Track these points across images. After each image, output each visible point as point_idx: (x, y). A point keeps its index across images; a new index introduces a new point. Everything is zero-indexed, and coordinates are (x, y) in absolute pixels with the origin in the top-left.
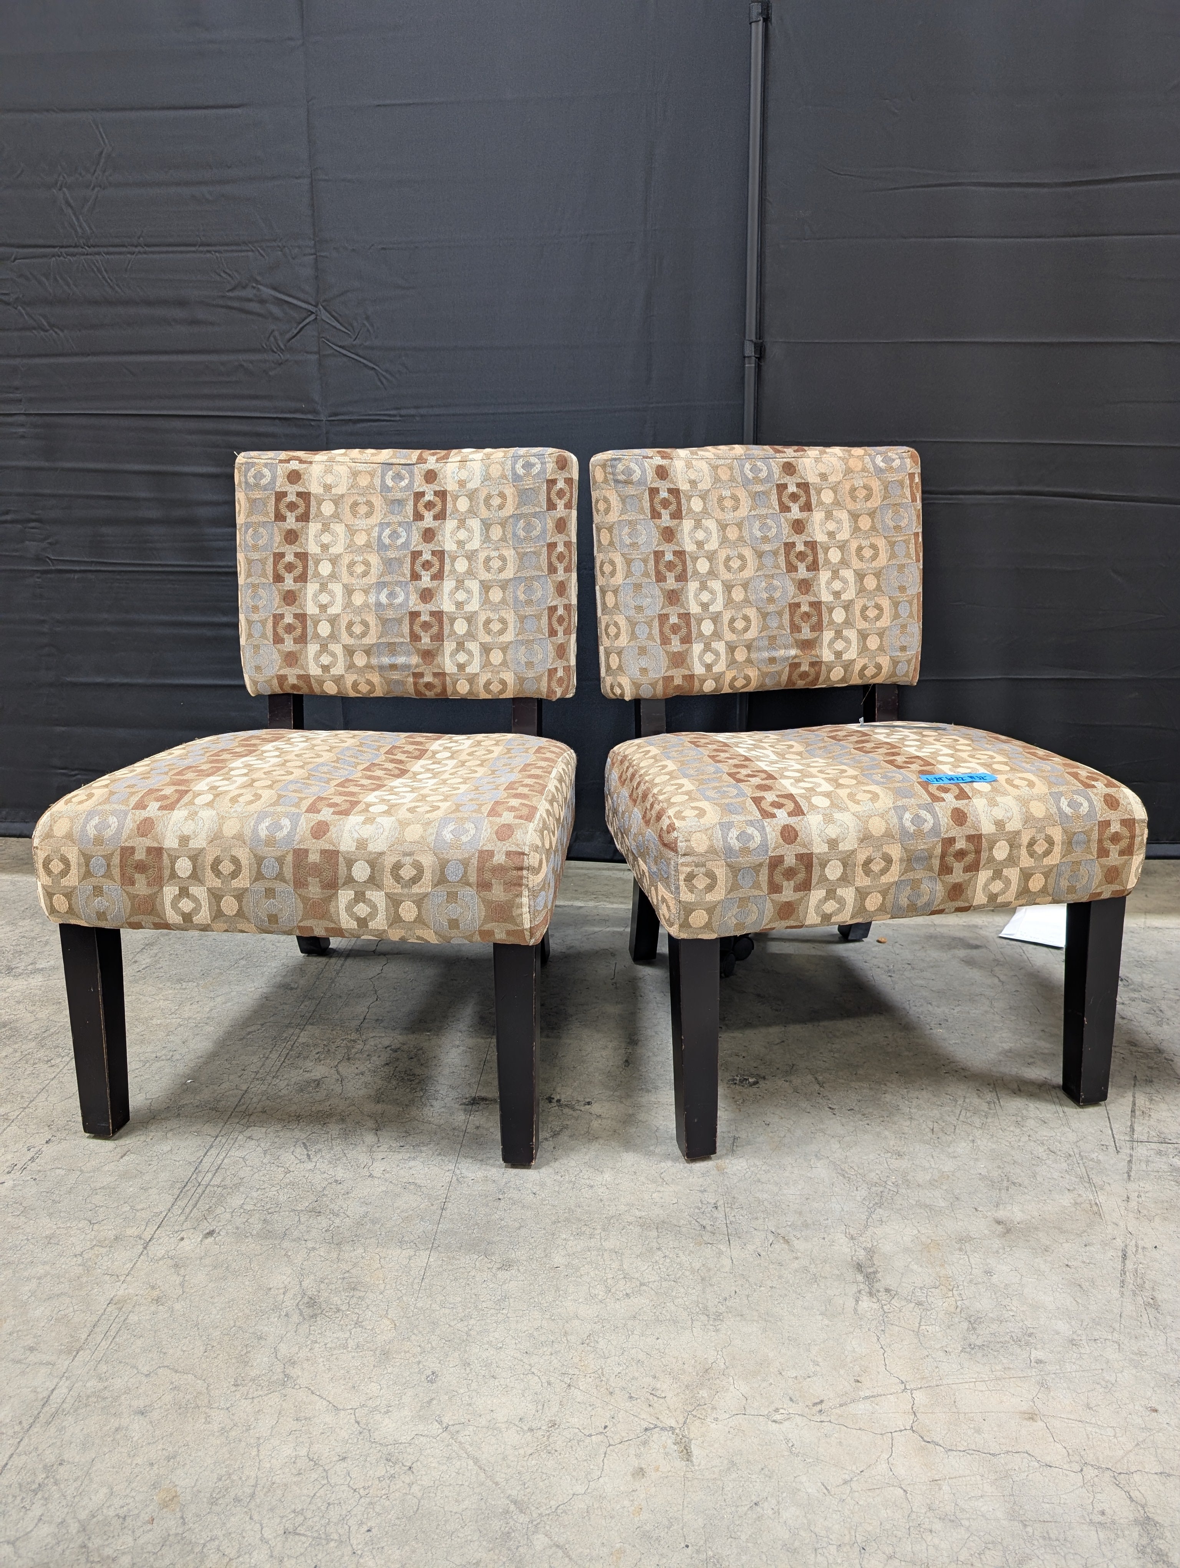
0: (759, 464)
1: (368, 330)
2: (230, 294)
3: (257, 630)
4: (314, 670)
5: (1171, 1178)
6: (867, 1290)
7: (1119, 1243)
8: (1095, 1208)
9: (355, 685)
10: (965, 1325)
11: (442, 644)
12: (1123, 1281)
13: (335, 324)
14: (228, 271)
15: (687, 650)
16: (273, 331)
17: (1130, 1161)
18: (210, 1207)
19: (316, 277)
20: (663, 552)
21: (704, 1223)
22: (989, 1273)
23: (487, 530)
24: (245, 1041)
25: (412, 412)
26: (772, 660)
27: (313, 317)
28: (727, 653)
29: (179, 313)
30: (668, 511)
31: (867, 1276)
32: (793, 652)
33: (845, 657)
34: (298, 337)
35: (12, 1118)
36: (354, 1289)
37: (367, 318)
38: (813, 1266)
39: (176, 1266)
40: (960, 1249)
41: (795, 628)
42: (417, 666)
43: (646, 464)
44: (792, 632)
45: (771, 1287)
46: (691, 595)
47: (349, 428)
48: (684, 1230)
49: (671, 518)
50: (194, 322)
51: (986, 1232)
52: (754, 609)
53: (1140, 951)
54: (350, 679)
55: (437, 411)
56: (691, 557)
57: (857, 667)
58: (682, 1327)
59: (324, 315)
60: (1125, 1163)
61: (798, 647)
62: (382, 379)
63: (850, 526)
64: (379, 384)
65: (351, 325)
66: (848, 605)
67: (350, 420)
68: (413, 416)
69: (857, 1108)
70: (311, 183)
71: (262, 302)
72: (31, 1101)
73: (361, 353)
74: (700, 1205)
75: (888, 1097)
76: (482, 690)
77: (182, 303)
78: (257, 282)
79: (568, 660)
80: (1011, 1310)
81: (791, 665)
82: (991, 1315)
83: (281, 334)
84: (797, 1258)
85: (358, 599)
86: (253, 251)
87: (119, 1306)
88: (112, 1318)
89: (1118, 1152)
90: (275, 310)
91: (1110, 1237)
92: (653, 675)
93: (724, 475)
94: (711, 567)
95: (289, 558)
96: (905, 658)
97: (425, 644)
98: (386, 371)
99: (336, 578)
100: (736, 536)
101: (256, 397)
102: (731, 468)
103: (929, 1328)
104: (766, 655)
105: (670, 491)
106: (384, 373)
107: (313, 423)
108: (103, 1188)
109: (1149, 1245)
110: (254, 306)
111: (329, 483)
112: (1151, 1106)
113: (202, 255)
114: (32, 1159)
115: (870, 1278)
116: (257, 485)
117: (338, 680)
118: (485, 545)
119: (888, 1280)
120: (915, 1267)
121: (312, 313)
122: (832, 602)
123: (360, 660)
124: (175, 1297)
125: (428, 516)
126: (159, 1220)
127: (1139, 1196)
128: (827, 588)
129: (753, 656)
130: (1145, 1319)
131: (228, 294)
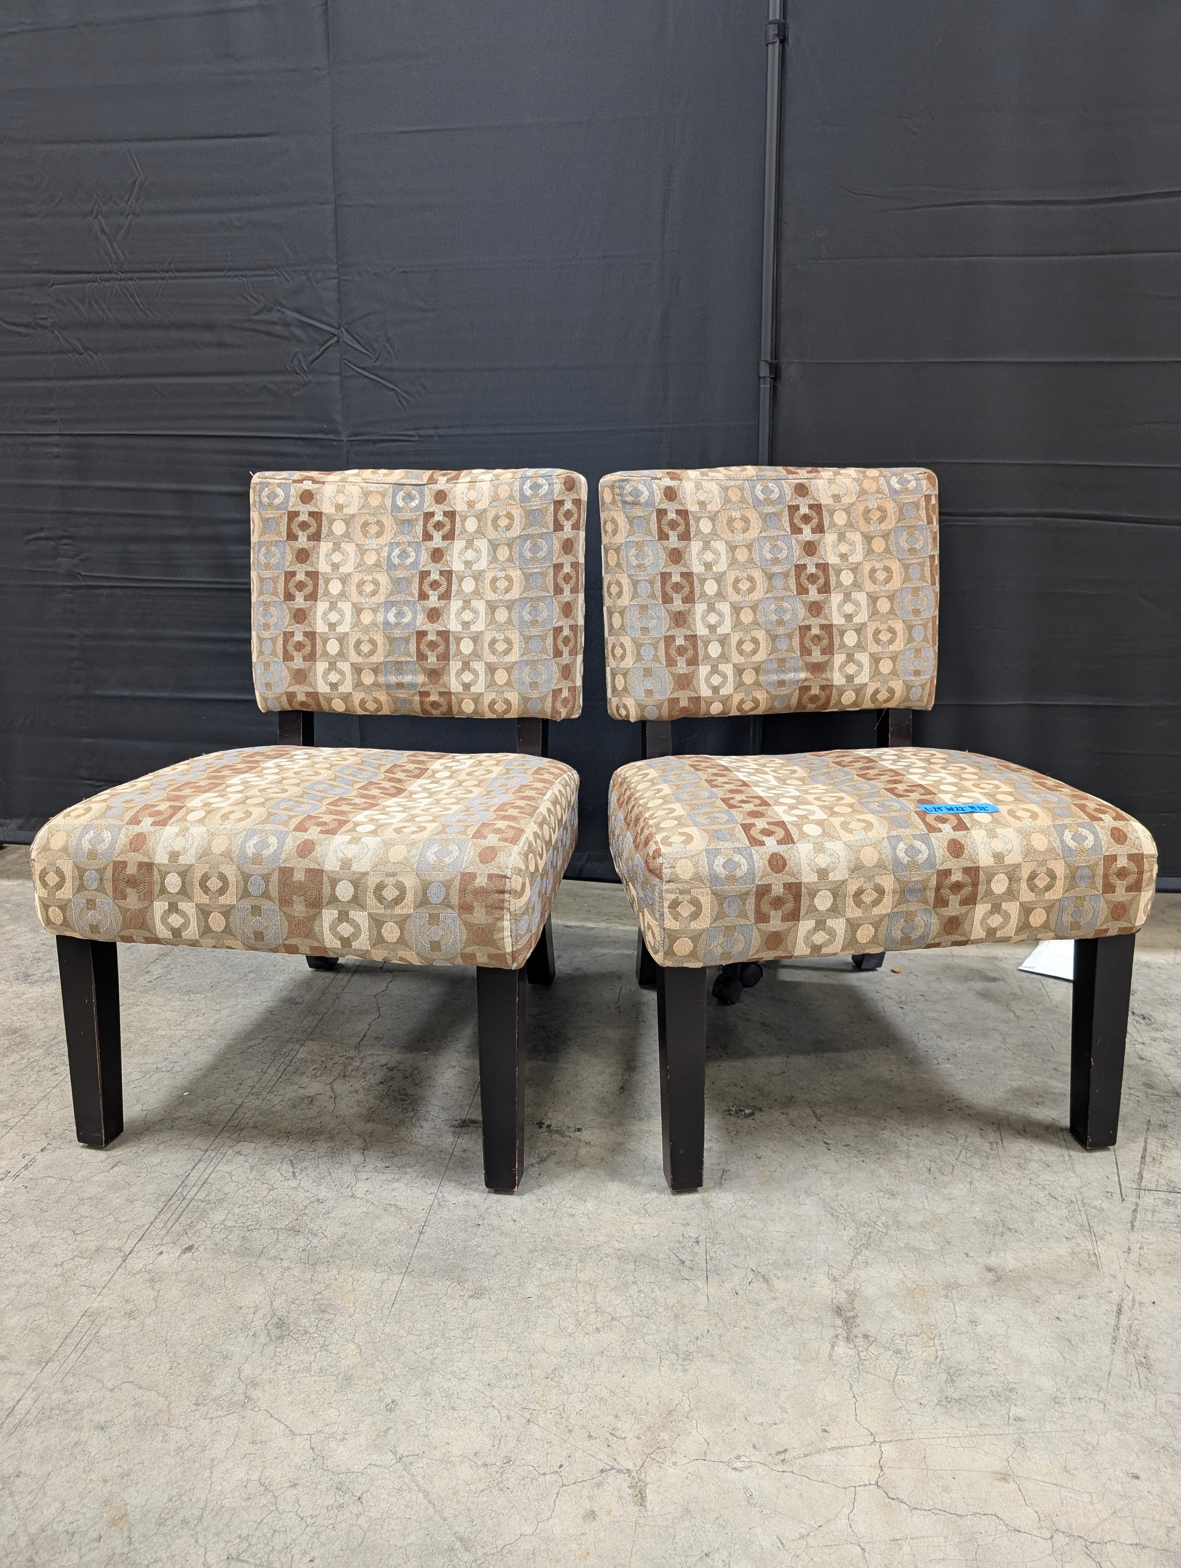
0: (770, 485)
1: (389, 352)
2: (256, 318)
3: (268, 647)
4: (323, 688)
6: (845, 1335)
7: (1115, 1297)
8: (1093, 1259)
9: (363, 703)
10: (944, 1376)
11: (448, 664)
12: (1115, 1338)
13: (357, 346)
14: (255, 296)
15: (693, 672)
16: (296, 353)
17: (1135, 1211)
18: (192, 1222)
19: (339, 300)
20: (670, 574)
21: (683, 1257)
22: (974, 1322)
23: (495, 551)
24: (245, 1054)
25: (432, 432)
26: (782, 683)
27: (335, 339)
28: (735, 675)
29: (207, 336)
30: (676, 533)
31: (846, 1321)
32: (803, 675)
33: (857, 681)
34: (321, 358)
35: (12, 1125)
36: (324, 1311)
37: (388, 340)
38: (791, 1307)
39: (152, 1280)
40: (947, 1297)
41: (805, 651)
42: (423, 685)
43: (654, 485)
44: (802, 655)
45: (746, 1328)
46: (698, 617)
47: (370, 447)
48: (662, 1264)
49: (679, 540)
50: (222, 345)
51: (975, 1279)
52: (763, 632)
53: (1167, 988)
54: (357, 697)
55: (456, 431)
56: (699, 579)
57: (869, 691)
58: (650, 1366)
59: (346, 338)
60: (1129, 1212)
61: (808, 670)
62: (401, 399)
63: (863, 548)
64: (399, 405)
65: (373, 347)
66: (861, 628)
67: (370, 440)
68: (431, 436)
69: (853, 1144)
70: (336, 208)
71: (287, 325)
72: (32, 1109)
73: (381, 374)
74: (681, 1239)
75: (886, 1134)
76: (486, 709)
77: (209, 326)
78: (282, 305)
79: (574, 681)
80: (994, 1363)
81: (801, 688)
82: (972, 1367)
83: (304, 356)
84: (775, 1298)
85: (367, 618)
86: (278, 275)
87: (92, 1318)
88: (84, 1330)
89: (1123, 1200)
90: (299, 332)
91: (1105, 1289)
92: (658, 697)
93: (734, 496)
94: (719, 589)
95: (300, 577)
96: (919, 683)
97: (432, 663)
98: (406, 392)
99: (346, 597)
100: (746, 558)
101: (279, 418)
102: (742, 489)
103: (906, 1378)
104: (775, 677)
105: (678, 512)
106: (404, 394)
107: (334, 443)
108: (90, 1198)
109: (1147, 1300)
110: (279, 329)
111: (340, 502)
112: (1164, 1153)
113: (229, 280)
114: (26, 1167)
115: (849, 1322)
116: (270, 505)
117: (346, 698)
118: (492, 566)
119: (867, 1326)
120: (897, 1313)
121: (335, 335)
122: (843, 625)
123: (368, 679)
124: (148, 1311)
125: (437, 536)
126: (140, 1234)
127: (1141, 1248)
128: (839, 611)
129: (762, 678)
130: (1135, 1379)
131: (254, 317)
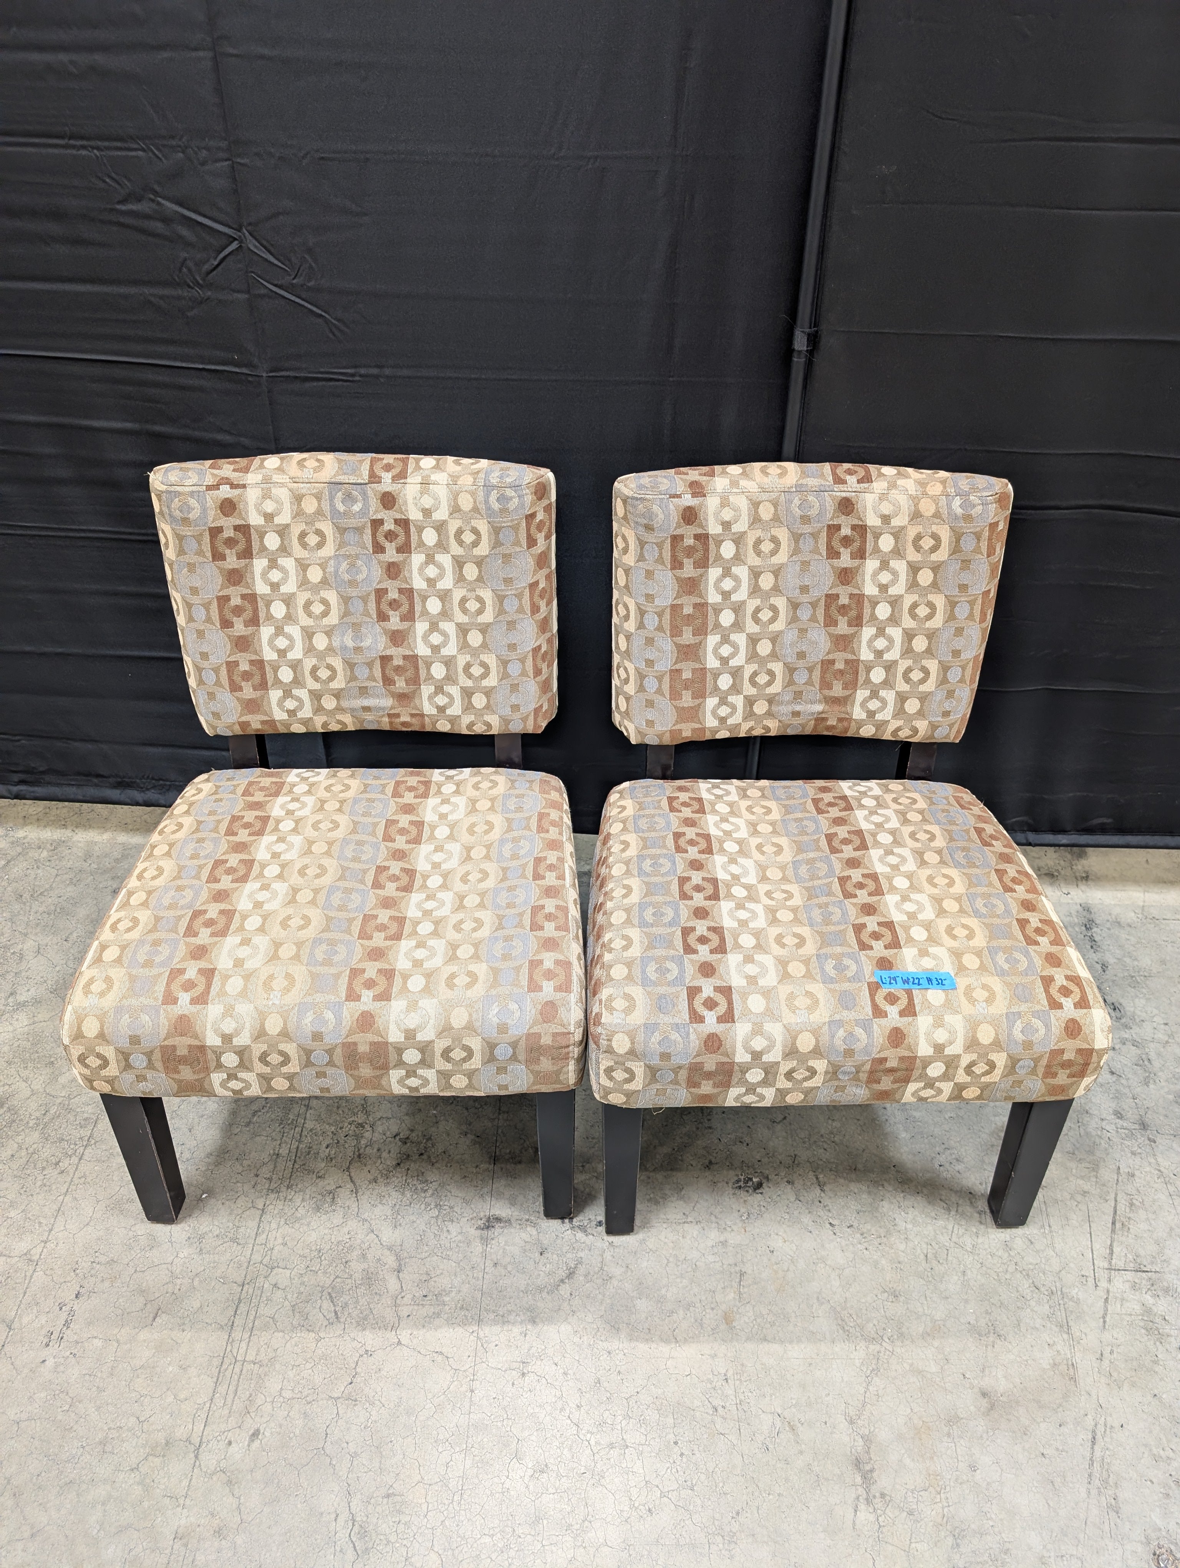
1: (311, 267)
2: (122, 207)
3: (208, 677)
4: (279, 715)
5: (1142, 1324)
6: (865, 1496)
7: (1089, 1422)
8: (1071, 1371)
10: (950, 1541)
11: (419, 688)
12: (1090, 1475)
13: (267, 255)
14: (113, 175)
15: (699, 705)
16: (185, 260)
17: (1106, 1300)
18: (251, 1395)
19: (235, 191)
20: (681, 607)
21: (716, 1403)
22: (973, 1468)
24: (252, 1126)
25: (375, 371)
26: (796, 714)
27: (235, 245)
28: (745, 706)
29: (54, 228)
30: (692, 560)
31: (864, 1477)
32: (820, 707)
33: (879, 717)
34: (220, 268)
35: (36, 1258)
36: (399, 1512)
37: (310, 251)
38: (816, 1463)
39: (229, 1482)
40: (949, 1435)
41: (826, 684)
42: (392, 708)
44: (821, 688)
45: (779, 1495)
46: (710, 649)
47: (298, 386)
48: (698, 1414)
49: (695, 567)
50: (78, 242)
51: (972, 1408)
52: (781, 664)
53: (1136, 959)
54: (319, 721)
55: (405, 372)
57: (891, 728)
58: (701, 1554)
59: (252, 244)
60: (1101, 1303)
62: (334, 329)
64: (331, 335)
65: (289, 260)
66: (890, 666)
67: (296, 377)
68: (376, 377)
69: (855, 1224)
70: (215, 58)
71: (166, 220)
72: (51, 1230)
73: (304, 294)
74: (711, 1376)
75: (885, 1206)
77: (57, 215)
78: (156, 193)
80: (991, 1519)
82: (973, 1526)
83: (196, 264)
84: (801, 1452)
86: (143, 150)
87: (184, 1541)
88: (181, 1558)
89: (1096, 1286)
90: (184, 232)
91: (1082, 1412)
92: (659, 727)
94: (736, 619)
95: (236, 601)
96: (948, 722)
97: (400, 687)
98: (339, 320)
99: (293, 620)
100: (770, 585)
101: (172, 342)
103: (919, 1546)
104: (790, 708)
105: (697, 537)
106: (337, 323)
107: (250, 382)
108: (142, 1367)
109: (1117, 1425)
110: (158, 226)
112: (1131, 1215)
113: (74, 152)
114: (67, 1324)
115: (867, 1478)
117: (306, 721)
119: (883, 1482)
120: (907, 1461)
121: (235, 239)
123: (329, 704)
124: (235, 1527)
126: (204, 1416)
127: (1112, 1352)
128: (869, 647)
129: (774, 708)
130: (1106, 1528)
131: (119, 207)
